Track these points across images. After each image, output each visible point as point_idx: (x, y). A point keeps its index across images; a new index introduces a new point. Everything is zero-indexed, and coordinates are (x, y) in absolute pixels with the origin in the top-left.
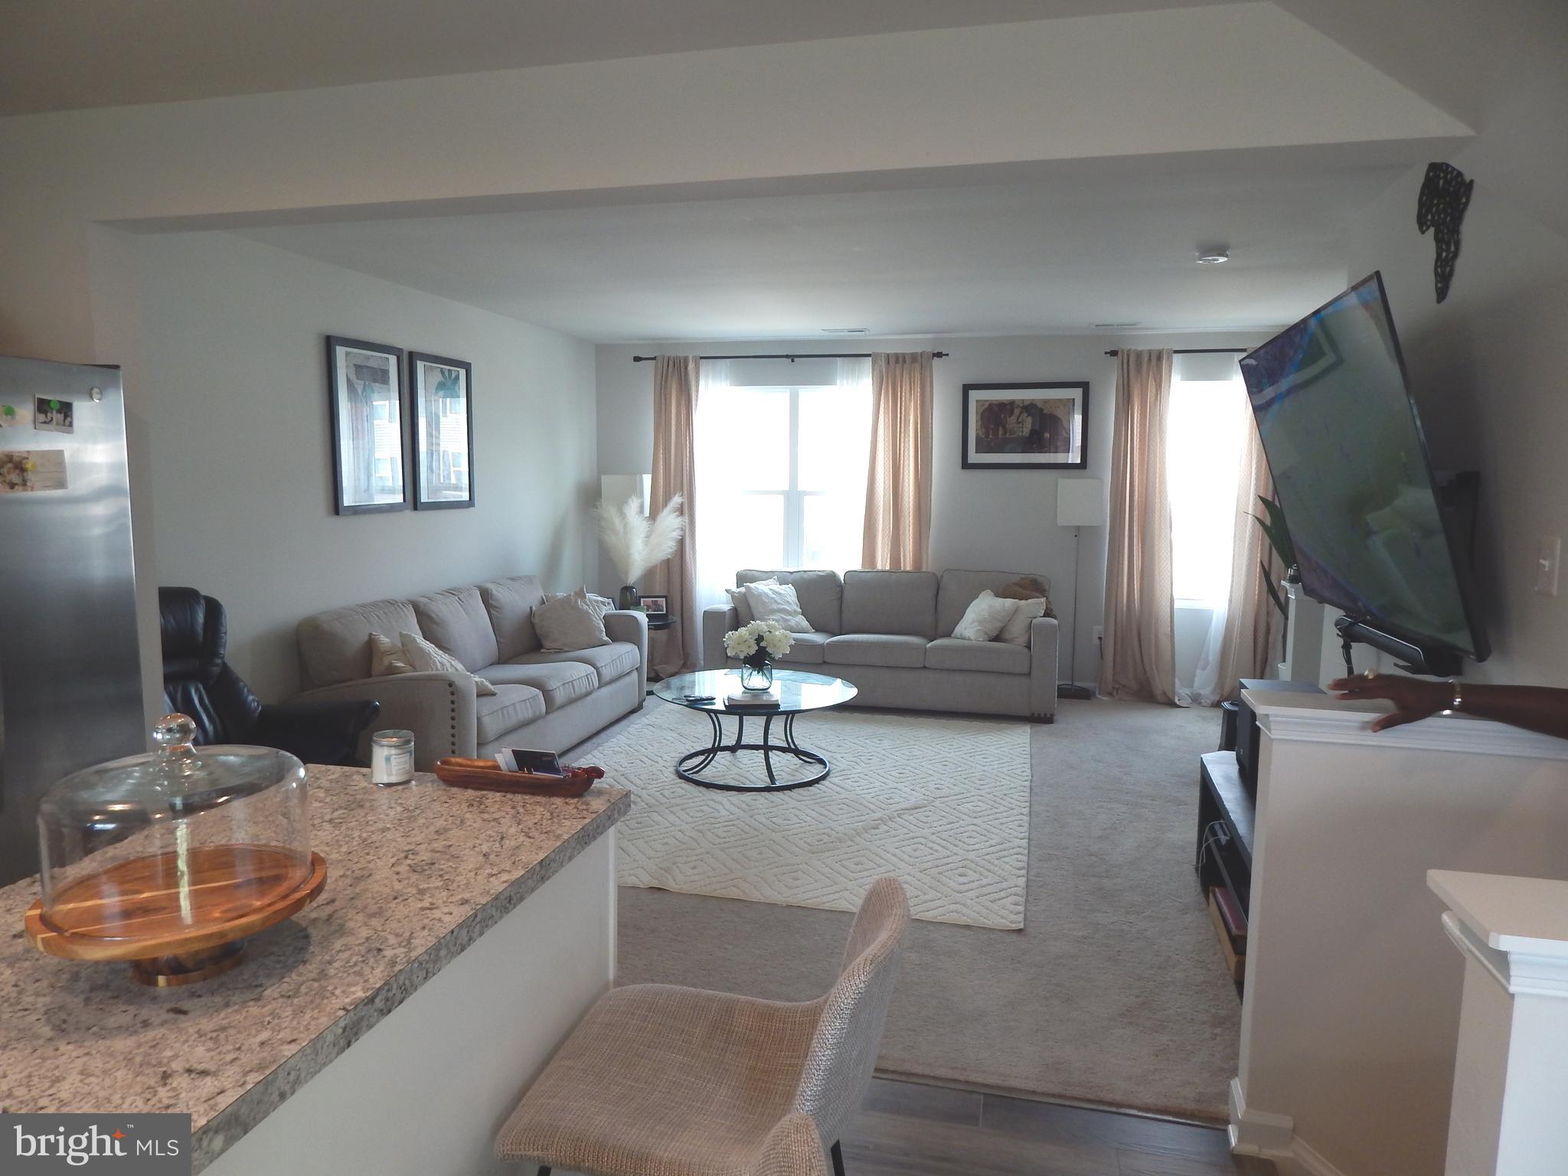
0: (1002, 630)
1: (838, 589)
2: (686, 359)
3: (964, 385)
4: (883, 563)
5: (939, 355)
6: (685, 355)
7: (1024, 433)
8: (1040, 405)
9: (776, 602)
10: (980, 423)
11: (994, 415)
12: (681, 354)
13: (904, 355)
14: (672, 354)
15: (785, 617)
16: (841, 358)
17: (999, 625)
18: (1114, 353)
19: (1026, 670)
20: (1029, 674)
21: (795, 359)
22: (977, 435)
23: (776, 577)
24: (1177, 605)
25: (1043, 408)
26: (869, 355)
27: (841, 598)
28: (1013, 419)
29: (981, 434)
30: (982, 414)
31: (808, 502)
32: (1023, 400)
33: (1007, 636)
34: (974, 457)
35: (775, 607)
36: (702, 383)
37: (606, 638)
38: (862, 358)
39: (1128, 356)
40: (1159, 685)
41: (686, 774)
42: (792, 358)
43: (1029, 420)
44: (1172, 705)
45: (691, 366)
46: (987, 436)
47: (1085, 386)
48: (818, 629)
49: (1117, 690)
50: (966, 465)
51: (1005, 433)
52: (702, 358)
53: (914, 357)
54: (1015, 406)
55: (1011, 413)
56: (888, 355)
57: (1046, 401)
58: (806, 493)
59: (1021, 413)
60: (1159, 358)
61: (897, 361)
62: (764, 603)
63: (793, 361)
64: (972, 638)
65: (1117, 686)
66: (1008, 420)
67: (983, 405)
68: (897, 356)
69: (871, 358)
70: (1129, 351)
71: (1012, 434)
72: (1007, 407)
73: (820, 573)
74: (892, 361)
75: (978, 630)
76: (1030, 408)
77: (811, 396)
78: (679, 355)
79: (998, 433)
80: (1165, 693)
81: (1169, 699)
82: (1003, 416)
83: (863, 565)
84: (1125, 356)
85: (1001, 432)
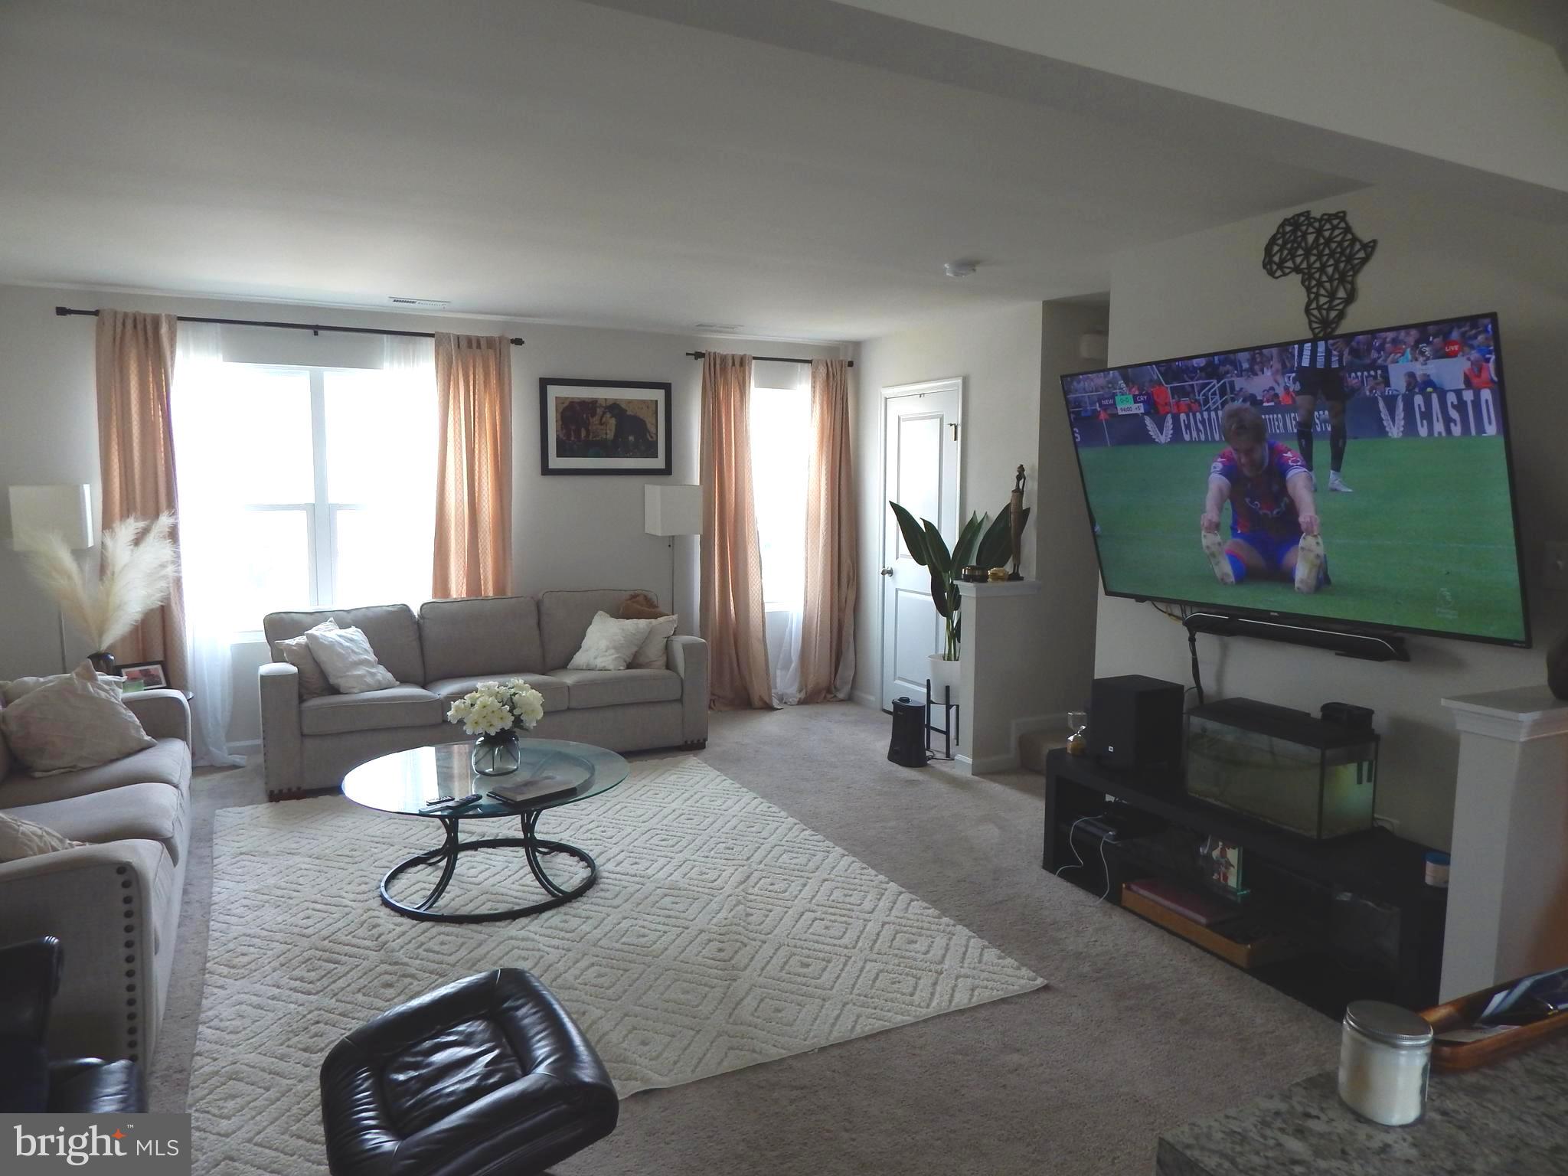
0: (636, 655)
1: (416, 626)
2: (156, 321)
3: (540, 379)
4: (458, 588)
5: (518, 342)
6: (156, 312)
7: (608, 436)
8: (623, 406)
9: (353, 651)
10: (560, 422)
11: (575, 416)
12: (148, 310)
13: (478, 340)
14: (131, 309)
15: (370, 670)
16: (389, 336)
17: (635, 649)
18: (699, 355)
19: (678, 696)
20: (680, 700)
21: (320, 332)
22: (558, 436)
23: (332, 619)
24: (768, 609)
25: (627, 409)
26: (432, 335)
27: (421, 638)
28: (595, 420)
29: (561, 436)
30: (562, 413)
31: (343, 521)
32: (606, 399)
33: (642, 660)
34: (555, 462)
35: (355, 659)
36: (179, 353)
37: (148, 738)
38: (418, 338)
39: (715, 359)
40: (757, 690)
41: (421, 911)
42: (316, 329)
43: (613, 421)
44: (769, 708)
45: (164, 330)
46: (568, 436)
47: (667, 387)
48: (403, 680)
49: (714, 702)
50: (546, 471)
51: (588, 435)
52: (181, 319)
53: (491, 343)
54: (598, 405)
55: (594, 415)
56: (458, 337)
57: (630, 402)
58: (340, 507)
59: (604, 413)
60: (742, 364)
61: (470, 345)
62: (339, 654)
63: (316, 334)
64: (611, 667)
65: (713, 698)
66: (591, 420)
67: (563, 403)
68: (469, 340)
69: (433, 339)
70: (715, 353)
71: (595, 437)
72: (591, 405)
73: (390, 609)
74: (464, 344)
75: (616, 658)
76: (614, 408)
77: (339, 381)
78: (142, 311)
79: (580, 435)
80: (761, 699)
81: (765, 703)
82: (585, 416)
83: (435, 595)
84: (712, 359)
85: (583, 434)
